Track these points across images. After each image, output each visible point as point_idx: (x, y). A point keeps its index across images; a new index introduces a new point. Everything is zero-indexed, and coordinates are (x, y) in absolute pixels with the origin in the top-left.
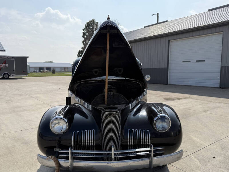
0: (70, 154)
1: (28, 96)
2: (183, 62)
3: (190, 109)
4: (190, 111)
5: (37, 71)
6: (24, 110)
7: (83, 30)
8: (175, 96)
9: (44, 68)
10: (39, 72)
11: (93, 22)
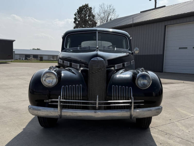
0: (59, 102)
1: (14, 77)
2: (180, 48)
3: (182, 91)
4: (181, 92)
5: (22, 58)
6: (11, 88)
7: (75, 15)
8: (168, 82)
9: (31, 56)
10: (25, 60)
11: (86, 7)
